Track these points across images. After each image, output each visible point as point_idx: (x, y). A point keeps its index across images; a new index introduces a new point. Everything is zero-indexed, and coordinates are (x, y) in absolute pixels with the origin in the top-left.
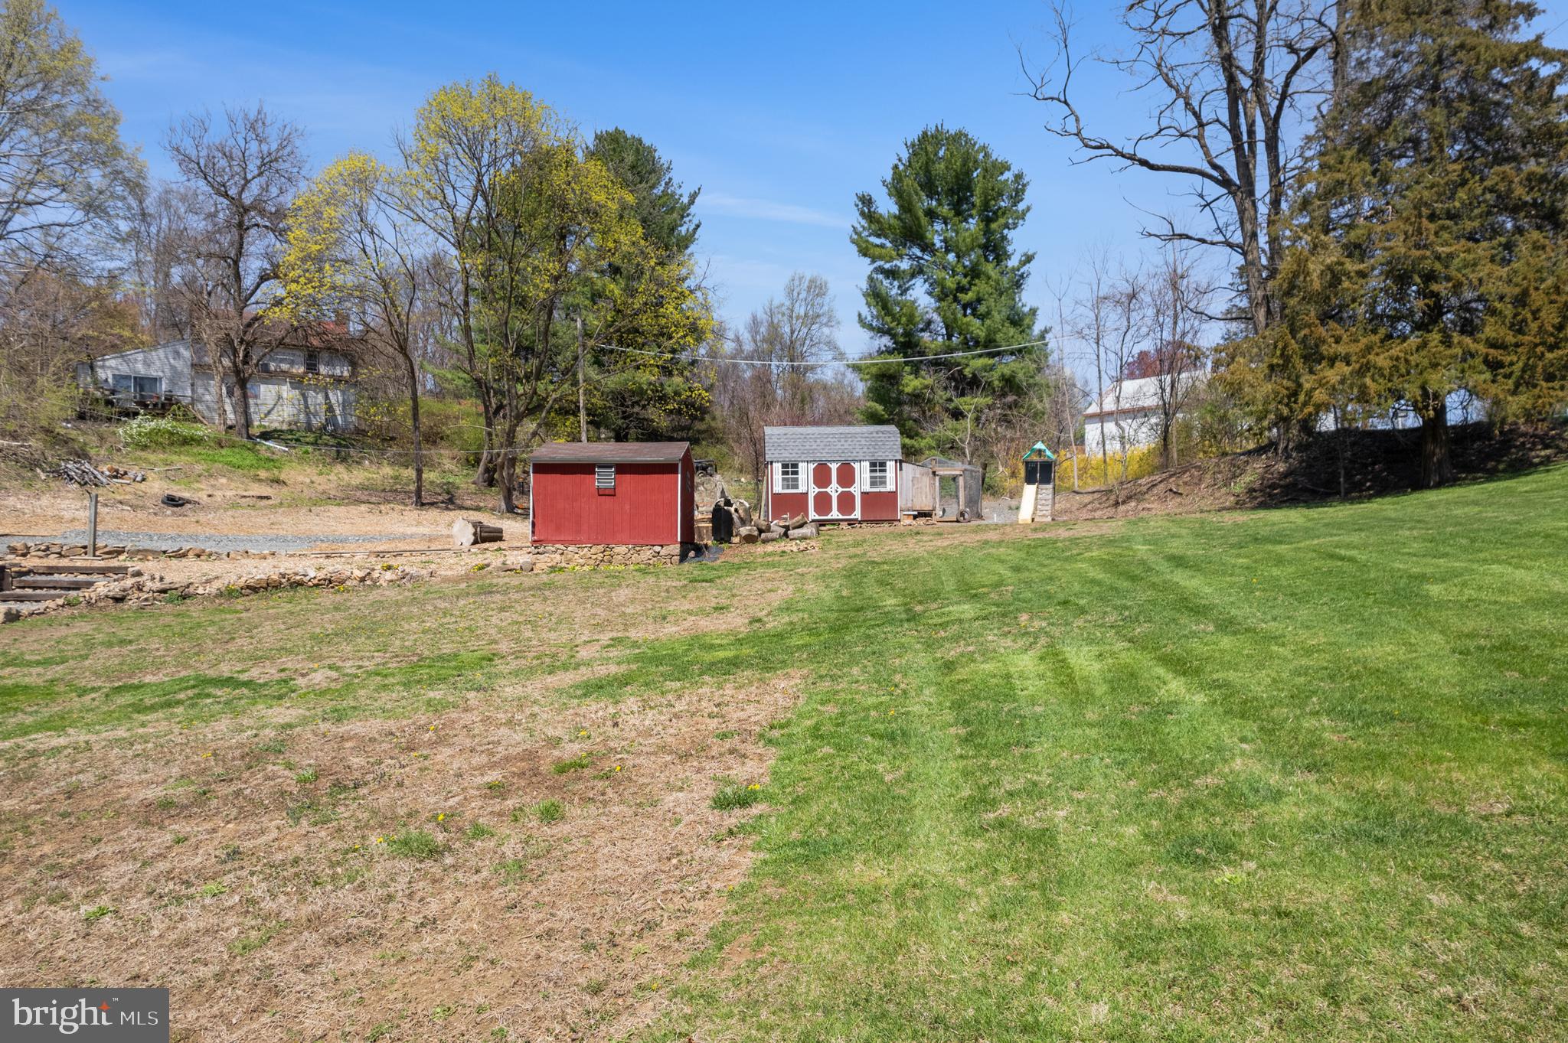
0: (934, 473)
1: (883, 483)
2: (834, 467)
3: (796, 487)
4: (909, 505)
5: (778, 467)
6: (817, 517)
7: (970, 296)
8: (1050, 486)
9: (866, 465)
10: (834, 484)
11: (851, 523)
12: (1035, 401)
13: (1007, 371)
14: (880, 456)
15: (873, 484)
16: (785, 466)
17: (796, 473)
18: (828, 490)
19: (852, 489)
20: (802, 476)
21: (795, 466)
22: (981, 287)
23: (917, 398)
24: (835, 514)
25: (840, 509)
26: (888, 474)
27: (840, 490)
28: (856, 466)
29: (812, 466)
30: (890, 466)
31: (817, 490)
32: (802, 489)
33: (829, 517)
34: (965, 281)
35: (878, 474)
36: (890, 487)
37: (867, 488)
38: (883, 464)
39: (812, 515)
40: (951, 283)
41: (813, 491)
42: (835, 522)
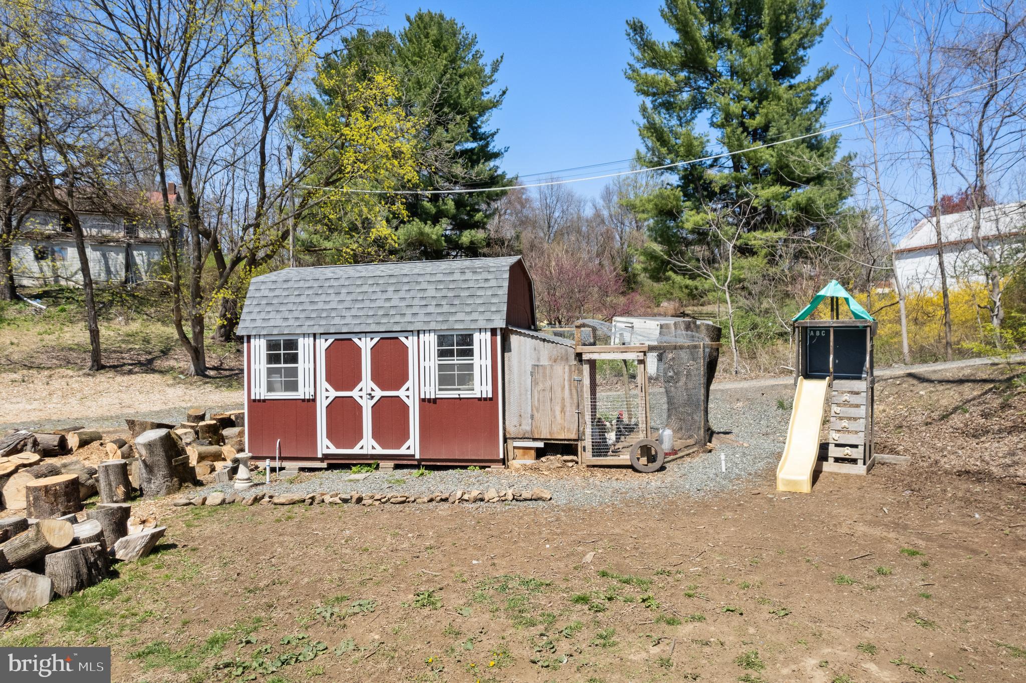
0: (579, 356)
1: (466, 378)
2: (366, 345)
3: (292, 386)
4: (526, 427)
5: (259, 348)
6: (333, 450)
7: (759, 120)
8: (861, 385)
9: (430, 340)
10: (367, 382)
11: (402, 463)
12: (839, 231)
13: (802, 200)
14: (459, 323)
15: (445, 380)
16: (272, 345)
17: (294, 359)
18: (355, 394)
19: (401, 393)
20: (303, 365)
21: (292, 345)
22: (771, 108)
23: (701, 235)
24: (368, 445)
25: (377, 435)
26: (476, 361)
27: (379, 393)
28: (410, 342)
29: (323, 344)
30: (482, 342)
31: (333, 394)
32: (303, 392)
33: (356, 451)
34: (751, 106)
35: (456, 361)
36: (481, 388)
37: (431, 391)
38: (466, 339)
39: (325, 446)
40: (735, 108)
41: (326, 394)
42: (370, 462)
